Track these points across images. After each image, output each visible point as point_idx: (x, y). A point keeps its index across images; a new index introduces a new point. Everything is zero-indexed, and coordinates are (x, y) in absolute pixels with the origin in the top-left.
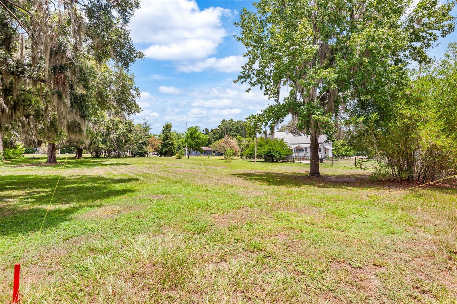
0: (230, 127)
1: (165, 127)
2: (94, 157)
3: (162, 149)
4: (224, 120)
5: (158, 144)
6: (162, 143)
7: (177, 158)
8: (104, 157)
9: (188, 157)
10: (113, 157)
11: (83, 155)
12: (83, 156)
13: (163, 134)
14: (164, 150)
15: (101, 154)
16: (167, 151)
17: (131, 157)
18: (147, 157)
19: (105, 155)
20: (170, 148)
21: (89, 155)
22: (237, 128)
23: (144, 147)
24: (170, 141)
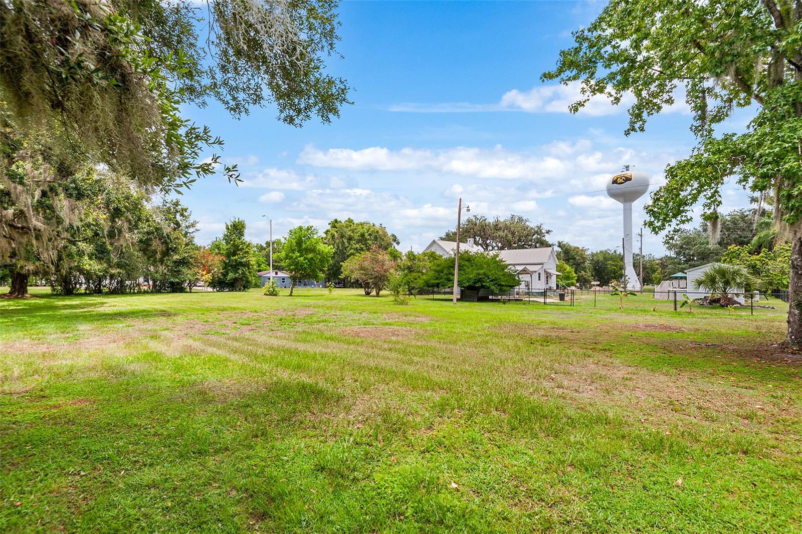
0: (350, 232)
1: (230, 227)
2: (60, 295)
3: (225, 275)
4: (336, 221)
5: (216, 262)
6: (225, 262)
7: (267, 293)
8: (85, 294)
9: (292, 292)
10: (107, 294)
11: (31, 290)
12: (29, 292)
13: (227, 243)
14: (229, 278)
15: (78, 286)
16: (235, 280)
17: (152, 292)
18: (191, 292)
19: (86, 289)
20: (243, 273)
21: (48, 290)
22: (363, 235)
23: (184, 270)
24: (243, 258)
